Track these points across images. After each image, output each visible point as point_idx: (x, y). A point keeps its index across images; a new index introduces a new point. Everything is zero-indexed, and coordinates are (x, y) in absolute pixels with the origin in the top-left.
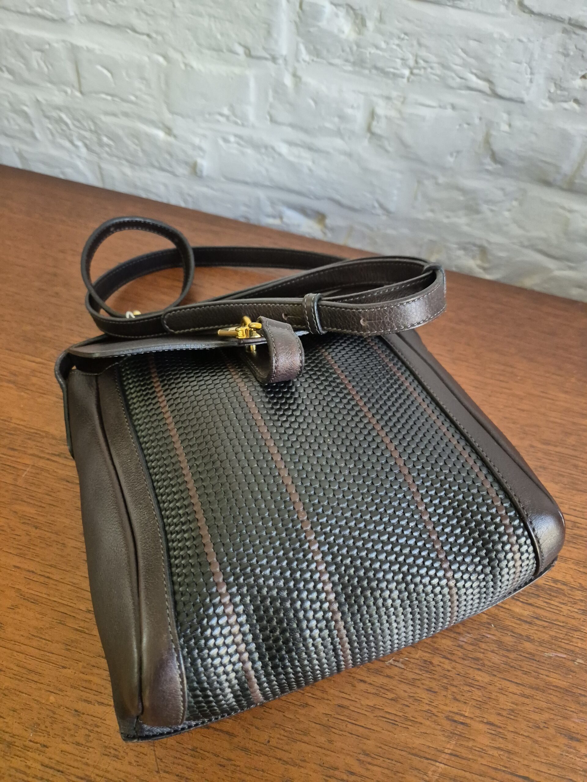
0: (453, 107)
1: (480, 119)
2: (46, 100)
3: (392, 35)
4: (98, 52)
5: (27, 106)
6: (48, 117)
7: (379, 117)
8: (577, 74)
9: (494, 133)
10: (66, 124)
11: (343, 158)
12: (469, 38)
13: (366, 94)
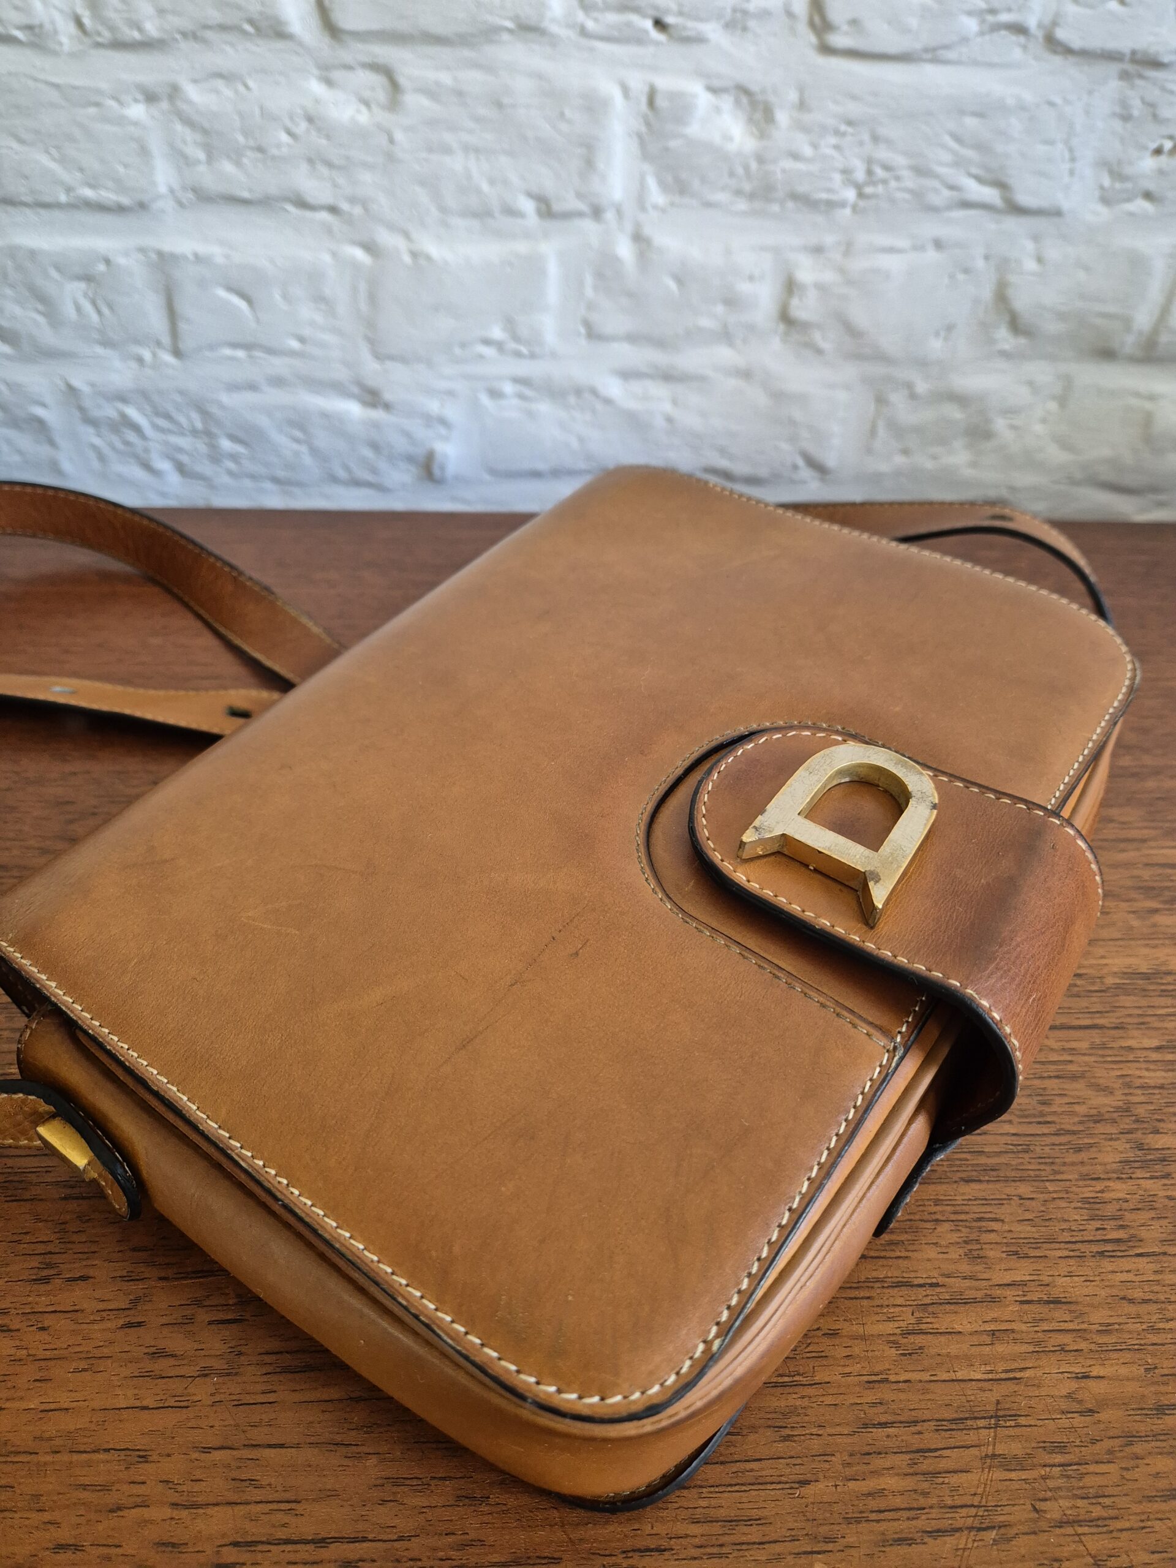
0: (938, 244)
1: (987, 258)
2: (92, 385)
3: (824, 129)
4: (219, 260)
5: (44, 405)
6: (93, 422)
7: (802, 288)
8: (1145, 148)
9: (1012, 278)
10: (136, 428)
11: (733, 382)
12: (962, 112)
13: (776, 251)
